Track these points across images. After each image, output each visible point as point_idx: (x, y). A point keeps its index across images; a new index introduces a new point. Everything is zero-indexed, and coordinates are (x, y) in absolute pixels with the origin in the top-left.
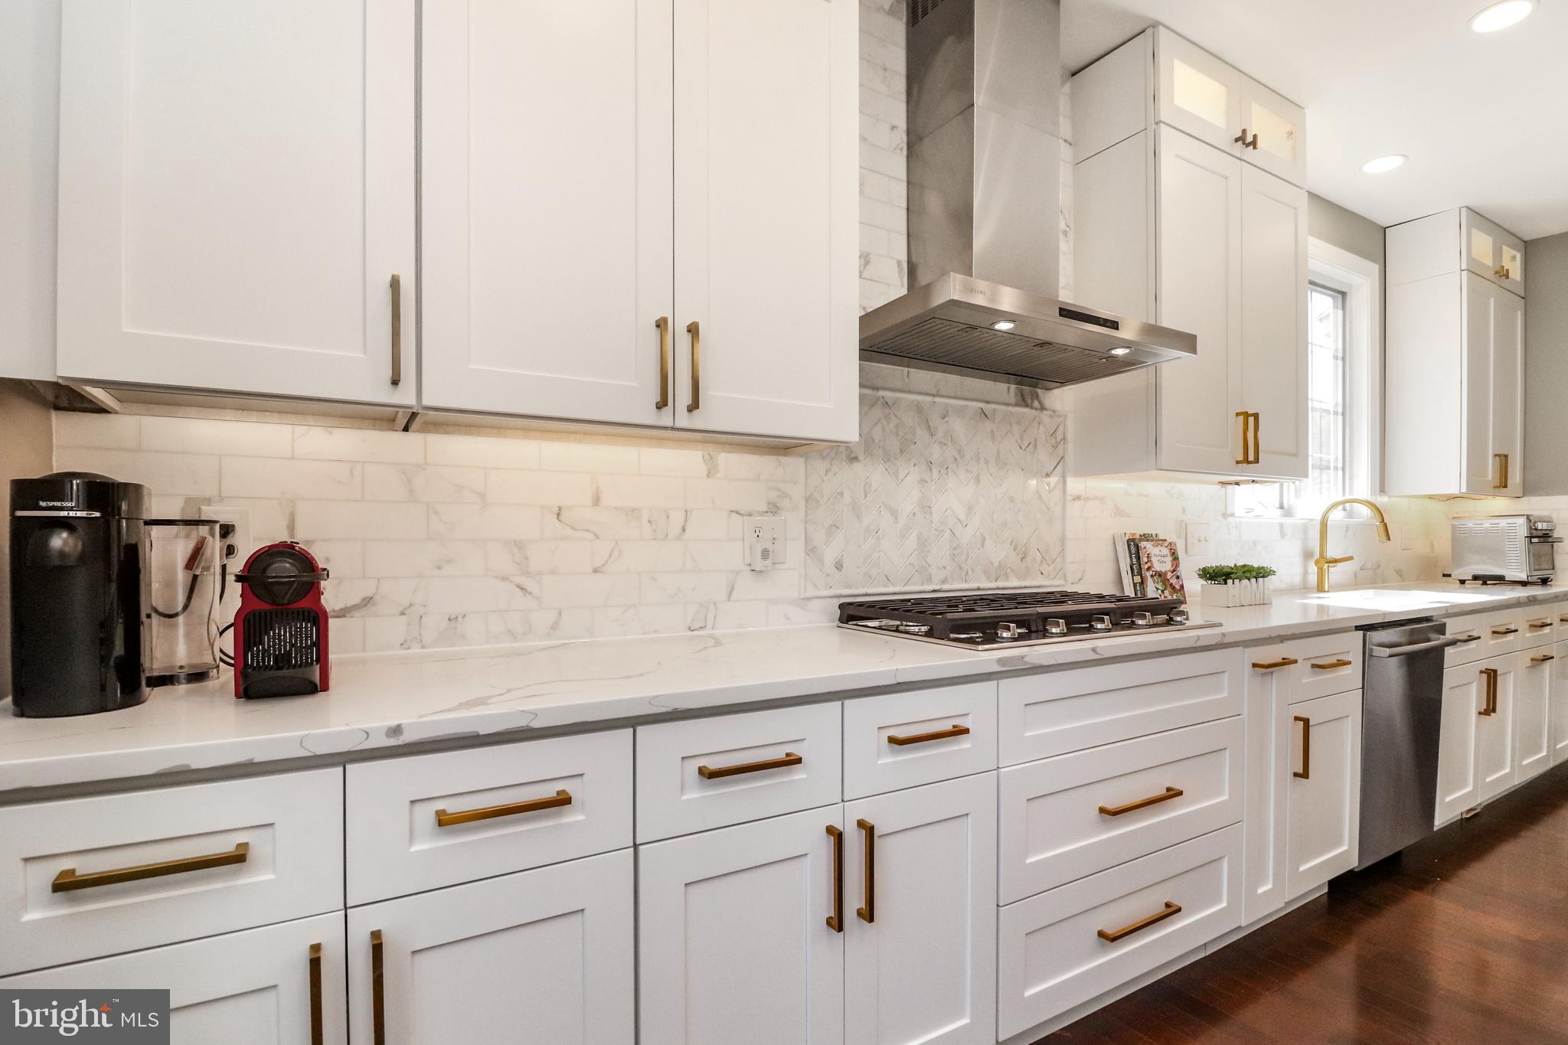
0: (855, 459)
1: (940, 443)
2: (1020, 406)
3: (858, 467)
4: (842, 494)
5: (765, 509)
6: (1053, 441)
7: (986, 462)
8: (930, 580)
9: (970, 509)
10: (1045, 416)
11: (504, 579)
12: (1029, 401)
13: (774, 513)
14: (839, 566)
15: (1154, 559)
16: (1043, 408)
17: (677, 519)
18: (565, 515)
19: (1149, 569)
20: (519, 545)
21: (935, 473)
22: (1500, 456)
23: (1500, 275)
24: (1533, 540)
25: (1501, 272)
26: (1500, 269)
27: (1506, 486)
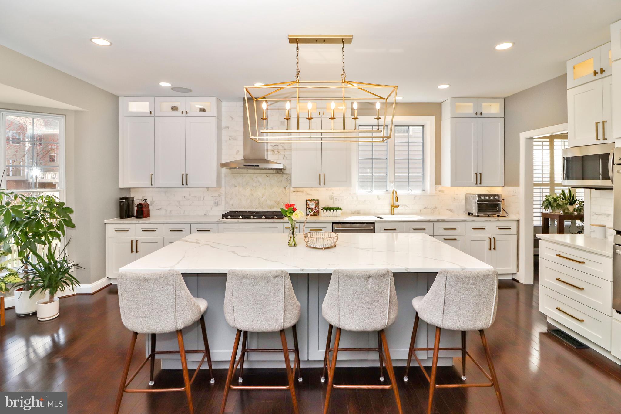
0: (236, 186)
1: (256, 182)
2: (277, 174)
3: (237, 188)
4: (233, 193)
5: (218, 195)
6: (287, 180)
7: (268, 185)
8: (253, 208)
9: (263, 195)
10: (284, 175)
11: (177, 206)
12: (279, 172)
13: (219, 196)
14: (233, 205)
15: (310, 205)
16: (283, 173)
17: (202, 198)
18: (185, 197)
19: (308, 207)
20: (179, 202)
21: (254, 188)
22: (477, 174)
23: (477, 115)
24: (478, 202)
25: (477, 114)
26: (476, 113)
27: (481, 184)
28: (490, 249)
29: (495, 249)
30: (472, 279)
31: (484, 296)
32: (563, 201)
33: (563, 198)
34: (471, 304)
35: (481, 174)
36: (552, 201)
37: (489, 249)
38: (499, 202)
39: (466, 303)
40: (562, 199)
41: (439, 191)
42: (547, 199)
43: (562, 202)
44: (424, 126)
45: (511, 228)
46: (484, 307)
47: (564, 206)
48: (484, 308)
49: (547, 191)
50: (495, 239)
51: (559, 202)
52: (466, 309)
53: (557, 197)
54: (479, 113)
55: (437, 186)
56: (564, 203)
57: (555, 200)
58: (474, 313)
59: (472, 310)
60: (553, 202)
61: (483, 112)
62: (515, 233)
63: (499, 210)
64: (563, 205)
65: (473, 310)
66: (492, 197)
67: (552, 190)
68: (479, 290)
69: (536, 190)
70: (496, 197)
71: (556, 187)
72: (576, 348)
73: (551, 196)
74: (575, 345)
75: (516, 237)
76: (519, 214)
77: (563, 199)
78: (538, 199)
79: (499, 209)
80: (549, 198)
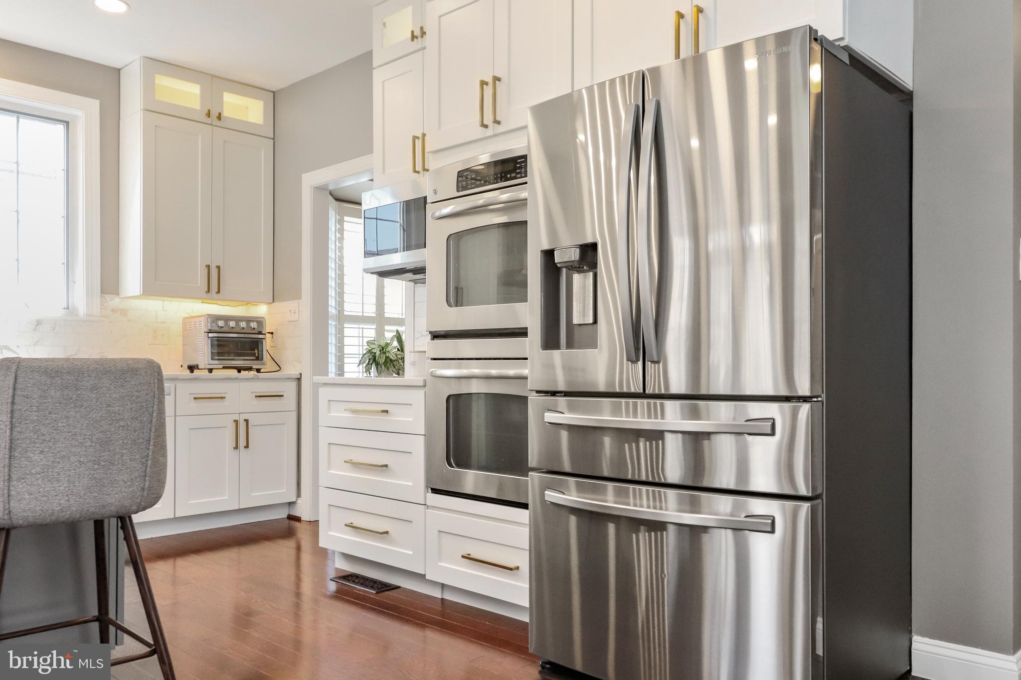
22: (208, 267)
23: (209, 117)
24: (210, 335)
25: (209, 114)
26: (207, 112)
27: (219, 292)
28: (236, 448)
29: (247, 447)
30: (89, 376)
31: (122, 423)
32: (398, 353)
33: (399, 348)
34: (87, 444)
35: (218, 267)
36: (378, 353)
37: (234, 448)
38: (261, 336)
39: (74, 442)
40: (396, 350)
41: (112, 310)
42: (370, 350)
43: (396, 355)
44: (67, 123)
45: (283, 396)
46: (124, 451)
47: (399, 363)
48: (123, 454)
49: (370, 332)
50: (247, 421)
51: (390, 354)
52: (73, 459)
53: (387, 345)
54: (214, 114)
55: (108, 297)
56: (399, 357)
57: (383, 350)
58: (96, 467)
59: (90, 461)
60: (380, 355)
61: (225, 114)
62: (293, 406)
63: (260, 356)
64: (397, 360)
65: (94, 461)
66: (243, 324)
67: (380, 332)
68: (109, 406)
69: (350, 331)
70: (254, 325)
71: (387, 328)
72: (375, 592)
73: (376, 343)
74: (372, 587)
75: (294, 415)
76: (300, 362)
77: (398, 350)
78: (355, 350)
79: (260, 353)
80: (372, 346)
